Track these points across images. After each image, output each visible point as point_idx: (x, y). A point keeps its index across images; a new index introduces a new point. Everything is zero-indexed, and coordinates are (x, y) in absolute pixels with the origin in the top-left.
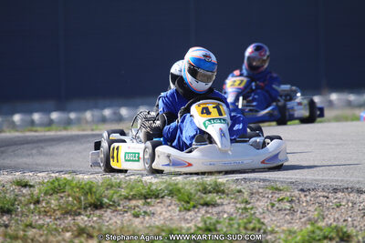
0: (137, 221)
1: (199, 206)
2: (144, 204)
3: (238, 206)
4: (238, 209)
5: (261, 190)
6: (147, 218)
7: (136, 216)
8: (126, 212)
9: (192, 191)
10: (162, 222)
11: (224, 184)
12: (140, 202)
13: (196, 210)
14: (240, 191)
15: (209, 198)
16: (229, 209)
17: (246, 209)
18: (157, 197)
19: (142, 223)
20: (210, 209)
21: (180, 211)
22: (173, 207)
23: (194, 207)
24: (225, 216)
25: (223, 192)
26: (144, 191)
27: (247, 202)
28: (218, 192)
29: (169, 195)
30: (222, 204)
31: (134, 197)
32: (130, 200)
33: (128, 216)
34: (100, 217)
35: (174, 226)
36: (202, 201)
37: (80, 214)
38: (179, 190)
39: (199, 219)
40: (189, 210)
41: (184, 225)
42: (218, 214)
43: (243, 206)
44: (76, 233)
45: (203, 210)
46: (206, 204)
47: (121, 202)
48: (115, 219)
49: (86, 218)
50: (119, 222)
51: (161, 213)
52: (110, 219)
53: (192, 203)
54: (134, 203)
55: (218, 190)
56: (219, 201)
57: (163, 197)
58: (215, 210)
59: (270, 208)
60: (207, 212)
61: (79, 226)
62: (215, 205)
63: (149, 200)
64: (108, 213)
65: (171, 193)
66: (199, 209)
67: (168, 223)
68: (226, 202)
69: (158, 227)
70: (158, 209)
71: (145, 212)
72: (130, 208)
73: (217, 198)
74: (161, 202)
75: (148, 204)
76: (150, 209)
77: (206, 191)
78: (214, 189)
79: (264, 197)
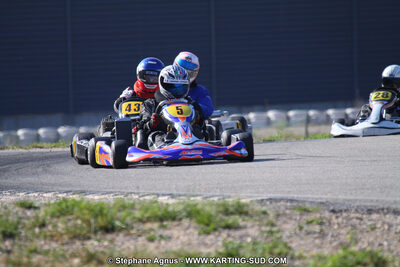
0: (152, 246)
1: (220, 229)
2: (160, 228)
3: (263, 228)
4: (262, 232)
5: (288, 212)
6: (163, 242)
7: (151, 240)
8: (139, 236)
9: (213, 213)
10: (179, 247)
11: (247, 205)
12: (155, 225)
13: (217, 233)
14: (265, 213)
15: (231, 220)
16: (253, 232)
17: (271, 232)
18: (173, 218)
19: (157, 248)
20: (232, 233)
21: (200, 234)
22: (191, 230)
23: (215, 230)
24: (249, 240)
25: (246, 214)
26: (160, 213)
27: (273, 225)
28: (241, 213)
29: (187, 217)
30: (245, 227)
31: (149, 220)
32: (144, 222)
33: (142, 240)
34: (112, 241)
35: (191, 251)
36: (223, 224)
37: (89, 238)
38: (198, 212)
39: (220, 243)
40: (208, 233)
41: (204, 251)
42: (241, 237)
43: (268, 229)
44: (85, 260)
45: (224, 234)
46: (228, 227)
47: (135, 225)
48: (127, 244)
49: (96, 243)
50: (132, 247)
51: (178, 238)
52: (123, 243)
53: (212, 226)
54: (148, 226)
55: (241, 210)
56: (242, 223)
57: (180, 219)
58: (237, 233)
59: (298, 232)
60: (229, 236)
61: (88, 252)
62: (237, 227)
63: (165, 223)
64: (120, 238)
65: (190, 215)
66: (220, 232)
67: (186, 248)
68: (249, 224)
69: (175, 253)
70: (175, 232)
71: (161, 237)
72: (144, 232)
73: (240, 221)
74: (178, 225)
75: (164, 227)
76: (166, 233)
77: (227, 212)
78: (237, 210)
79: (291, 219)
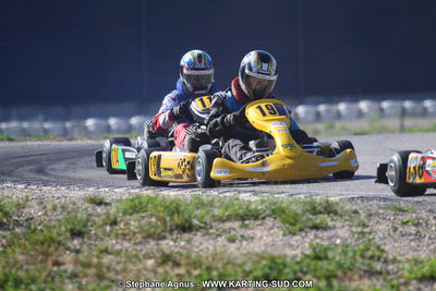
0: (232, 247)
1: (307, 230)
2: (241, 227)
3: (354, 229)
4: (352, 233)
5: (381, 211)
6: (244, 244)
7: (232, 240)
8: (220, 236)
9: (299, 212)
10: (262, 248)
11: (337, 203)
12: (236, 224)
13: (304, 234)
14: (355, 212)
15: (318, 219)
16: (343, 232)
17: (363, 233)
18: (256, 218)
19: (239, 249)
20: (320, 233)
21: (284, 235)
22: (276, 230)
23: (301, 230)
24: (338, 241)
25: (336, 213)
26: (241, 212)
27: (364, 225)
28: (329, 213)
29: (271, 216)
30: (335, 228)
31: (229, 219)
32: (224, 221)
33: (221, 241)
34: (189, 241)
36: (310, 224)
37: (164, 237)
38: (283, 210)
40: (294, 234)
43: (359, 230)
45: (311, 234)
46: (316, 227)
47: (214, 224)
48: (206, 244)
49: (172, 243)
50: (211, 248)
51: (261, 238)
52: (201, 244)
53: (298, 226)
54: (228, 225)
55: (330, 209)
56: (330, 224)
57: (264, 218)
58: (325, 233)
59: (391, 233)
60: (316, 236)
61: (163, 253)
62: (326, 228)
63: (247, 222)
64: (198, 237)
65: (274, 213)
66: (306, 233)
68: (338, 225)
69: (257, 255)
70: (258, 233)
71: (242, 236)
72: (224, 231)
73: (328, 220)
74: (260, 225)
75: (246, 226)
76: (249, 233)
77: (315, 212)
78: (325, 209)
79: (384, 219)
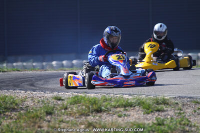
0: (120, 119)
2: (124, 110)
3: (176, 112)
5: (188, 103)
6: (126, 117)
7: (120, 116)
8: (115, 114)
9: (151, 103)
10: (134, 120)
11: (168, 100)
12: (122, 109)
13: (153, 114)
14: (177, 104)
15: (160, 107)
17: (180, 113)
18: (131, 106)
19: (123, 120)
20: (160, 113)
21: (144, 114)
22: (140, 112)
25: (168, 104)
26: (124, 103)
27: (181, 110)
28: (164, 104)
29: (138, 105)
30: (167, 111)
31: (119, 106)
32: (116, 108)
33: (115, 116)
34: (100, 117)
35: (140, 122)
36: (156, 109)
37: (89, 115)
38: (143, 103)
39: (154, 118)
40: (149, 114)
41: (146, 122)
42: (165, 115)
43: (178, 112)
44: (87, 126)
45: (156, 114)
46: (158, 110)
47: (112, 109)
48: (108, 118)
49: (92, 118)
51: (133, 115)
52: (106, 118)
53: (150, 110)
54: (118, 109)
55: (165, 102)
56: (165, 109)
57: (134, 106)
58: (163, 114)
59: (193, 113)
60: (159, 115)
61: (88, 122)
62: (163, 111)
63: (127, 108)
64: (104, 115)
65: (139, 104)
66: (154, 113)
67: (137, 121)
69: (132, 123)
70: (132, 113)
71: (125, 115)
72: (116, 112)
73: (164, 107)
74: (133, 109)
75: (126, 110)
76: (128, 113)
77: (158, 103)
78: (163, 102)
79: (190, 107)
